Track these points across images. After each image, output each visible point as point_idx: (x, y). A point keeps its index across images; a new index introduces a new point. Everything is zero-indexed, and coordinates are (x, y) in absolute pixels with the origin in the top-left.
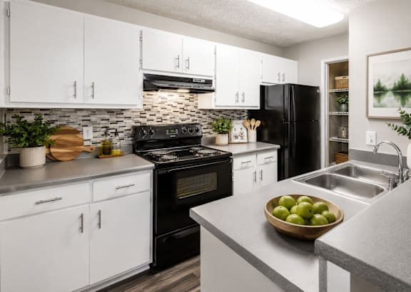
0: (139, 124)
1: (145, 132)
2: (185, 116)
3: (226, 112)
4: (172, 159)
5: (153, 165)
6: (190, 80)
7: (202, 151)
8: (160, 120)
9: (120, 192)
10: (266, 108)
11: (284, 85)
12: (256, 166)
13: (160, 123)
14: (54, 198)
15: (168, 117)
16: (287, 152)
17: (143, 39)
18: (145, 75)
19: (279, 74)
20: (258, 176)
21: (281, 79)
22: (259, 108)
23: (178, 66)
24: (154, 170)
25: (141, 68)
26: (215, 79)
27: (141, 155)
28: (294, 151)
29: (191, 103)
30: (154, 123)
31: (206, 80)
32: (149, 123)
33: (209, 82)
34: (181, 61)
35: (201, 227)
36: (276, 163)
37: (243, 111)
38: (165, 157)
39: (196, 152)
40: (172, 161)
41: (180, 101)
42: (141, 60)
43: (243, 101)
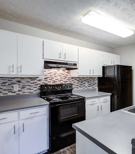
0: (44, 84)
1: (45, 87)
2: (66, 80)
3: (87, 78)
4: (58, 100)
5: (48, 103)
6: (66, 64)
7: (72, 97)
8: (54, 82)
9: (32, 115)
10: (105, 76)
11: (114, 66)
12: (99, 103)
13: (54, 83)
14: (3, 118)
15: (57, 81)
16: (116, 97)
17: (44, 45)
18: (45, 61)
19: (112, 61)
20: (100, 108)
21: (113, 63)
22: (102, 76)
23: (60, 57)
24: (49, 105)
25: (43, 58)
26: (78, 63)
27: (44, 98)
28: (120, 96)
29: (68, 74)
30: (51, 83)
31: (74, 64)
32: (49, 83)
33: (75, 65)
34: (61, 55)
35: (76, 130)
36: (110, 101)
37: (95, 78)
38: (54, 99)
39: (70, 97)
40: (58, 101)
41: (63, 73)
42: (43, 55)
43: (93, 73)
